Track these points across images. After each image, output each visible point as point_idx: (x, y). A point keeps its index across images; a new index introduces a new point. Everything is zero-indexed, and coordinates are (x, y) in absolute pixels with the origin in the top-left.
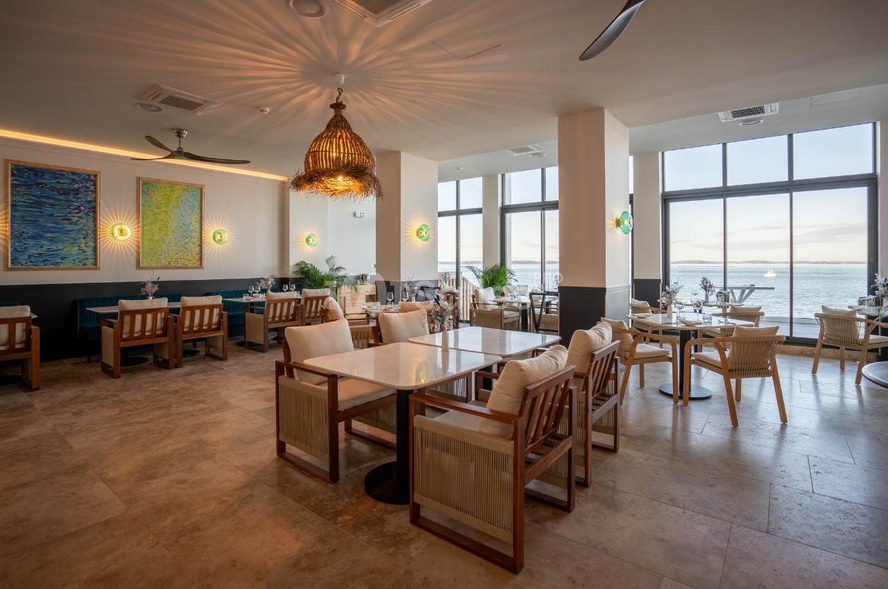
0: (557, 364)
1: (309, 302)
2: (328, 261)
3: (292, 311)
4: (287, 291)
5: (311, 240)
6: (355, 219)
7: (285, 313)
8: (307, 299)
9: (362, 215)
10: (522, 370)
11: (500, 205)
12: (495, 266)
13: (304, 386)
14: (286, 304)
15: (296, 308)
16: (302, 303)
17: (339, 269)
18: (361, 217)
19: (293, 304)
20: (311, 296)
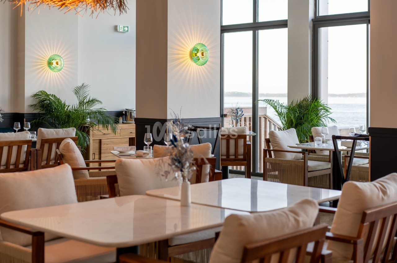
0: (297, 221)
1: (46, 146)
2: (77, 91)
3: (23, 157)
4: (19, 131)
5: (54, 62)
6: (116, 34)
7: (13, 159)
8: (44, 141)
9: (126, 29)
10: (241, 225)
11: (311, 15)
12: (304, 100)
13: (6, 247)
14: (15, 149)
15: (28, 153)
16: (38, 146)
17: (93, 101)
18: (124, 32)
19: (25, 148)
20: (50, 137)
